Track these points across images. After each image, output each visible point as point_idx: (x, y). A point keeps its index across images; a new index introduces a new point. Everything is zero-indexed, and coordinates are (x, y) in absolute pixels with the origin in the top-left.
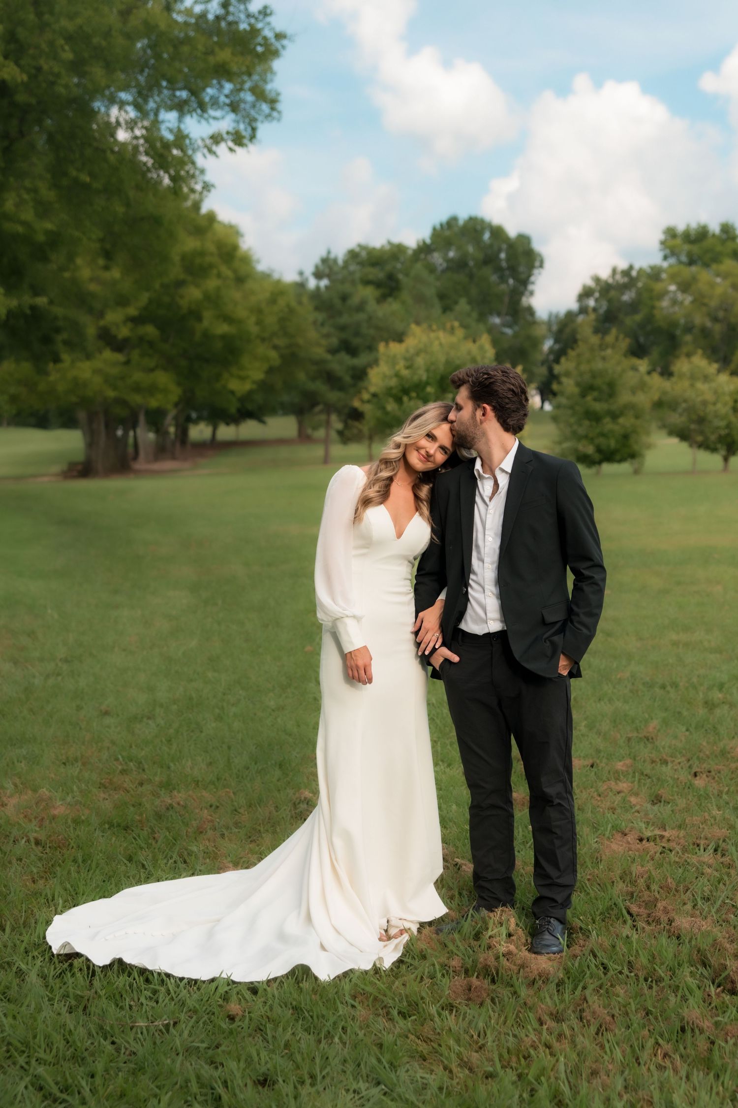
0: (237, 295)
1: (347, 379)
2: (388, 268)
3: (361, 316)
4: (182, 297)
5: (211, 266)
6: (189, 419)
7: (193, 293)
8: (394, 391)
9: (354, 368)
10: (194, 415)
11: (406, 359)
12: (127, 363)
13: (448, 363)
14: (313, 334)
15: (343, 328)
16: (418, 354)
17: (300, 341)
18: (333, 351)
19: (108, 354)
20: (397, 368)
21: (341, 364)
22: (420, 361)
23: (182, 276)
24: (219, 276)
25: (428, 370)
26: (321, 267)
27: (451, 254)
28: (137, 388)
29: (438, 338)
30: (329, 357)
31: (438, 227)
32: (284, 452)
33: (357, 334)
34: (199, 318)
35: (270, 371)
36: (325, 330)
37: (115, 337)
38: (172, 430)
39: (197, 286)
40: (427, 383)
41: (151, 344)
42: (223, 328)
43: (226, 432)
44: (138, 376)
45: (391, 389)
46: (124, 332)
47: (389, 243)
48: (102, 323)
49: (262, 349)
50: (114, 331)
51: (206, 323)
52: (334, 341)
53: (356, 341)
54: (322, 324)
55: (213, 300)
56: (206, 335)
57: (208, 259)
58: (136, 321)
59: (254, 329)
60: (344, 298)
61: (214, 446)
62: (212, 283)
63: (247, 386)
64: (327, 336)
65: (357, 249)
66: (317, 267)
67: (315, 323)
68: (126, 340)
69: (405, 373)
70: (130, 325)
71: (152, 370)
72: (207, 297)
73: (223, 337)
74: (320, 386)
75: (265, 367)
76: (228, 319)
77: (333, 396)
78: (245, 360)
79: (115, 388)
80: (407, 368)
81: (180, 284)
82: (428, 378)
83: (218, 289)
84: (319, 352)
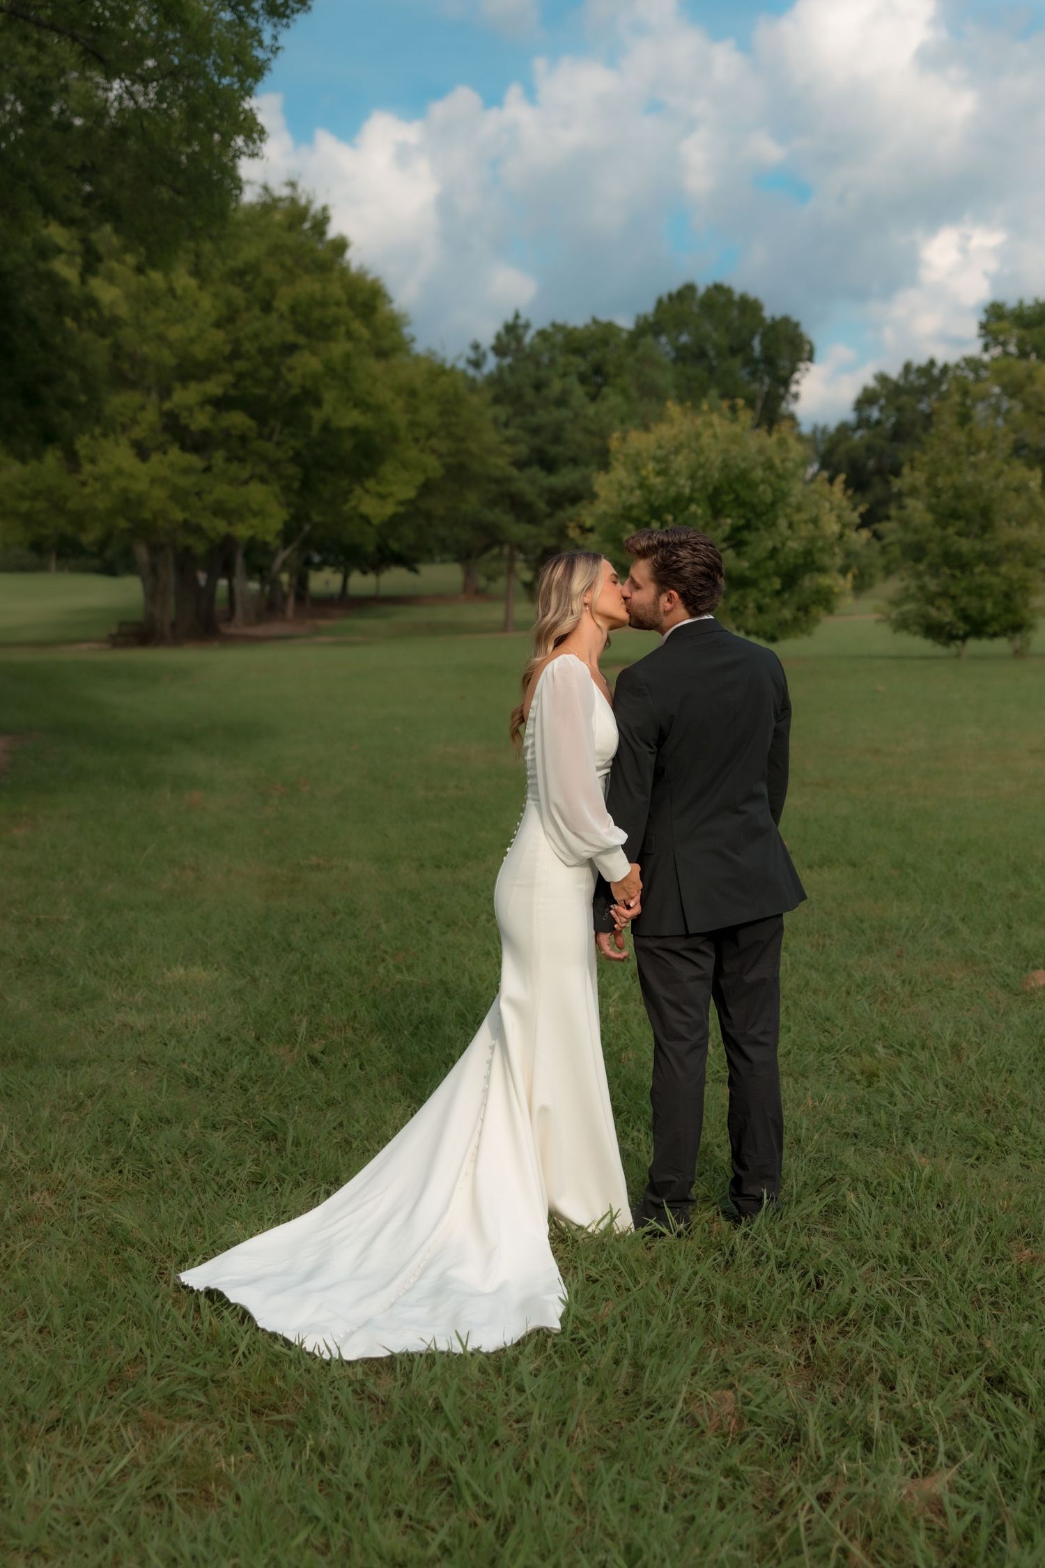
0: (376, 366)
1: (542, 506)
2: (595, 355)
3: (563, 413)
4: (291, 369)
5: (337, 322)
6: (308, 563)
7: (307, 364)
8: (635, 513)
9: (551, 490)
10: (317, 558)
11: (657, 460)
12: (207, 469)
13: (725, 465)
14: (491, 437)
15: (535, 431)
16: (677, 451)
17: (473, 447)
18: (521, 464)
19: (175, 453)
20: (644, 473)
21: (531, 484)
22: (680, 462)
23: (291, 337)
24: (350, 335)
25: (692, 477)
26: (505, 339)
27: (684, 338)
28: (219, 510)
29: (711, 425)
30: (515, 472)
31: (665, 299)
32: (444, 614)
33: (557, 440)
34: (318, 403)
35: (427, 488)
36: (510, 432)
37: (186, 428)
38: (285, 578)
39: (314, 353)
40: (691, 500)
41: (243, 439)
42: (353, 418)
43: (361, 583)
44: (221, 491)
45: (631, 507)
46: (201, 420)
47: (595, 321)
48: (167, 406)
49: (413, 453)
50: (184, 419)
51: (327, 408)
52: (523, 450)
53: (554, 450)
54: (506, 425)
55: (341, 374)
56: (326, 427)
57: (333, 311)
58: (221, 404)
59: (402, 420)
60: (539, 386)
61: (345, 603)
62: (339, 349)
63: (389, 509)
64: (511, 441)
65: (550, 329)
66: (498, 337)
67: (495, 421)
68: (205, 433)
69: (657, 481)
70: (209, 409)
71: (246, 482)
72: (330, 369)
73: (355, 431)
74: (500, 517)
75: (420, 478)
76: (361, 404)
77: (519, 530)
78: (387, 469)
79: (185, 508)
80: (659, 473)
81: (290, 349)
82: (693, 490)
83: (347, 357)
84: (500, 464)
